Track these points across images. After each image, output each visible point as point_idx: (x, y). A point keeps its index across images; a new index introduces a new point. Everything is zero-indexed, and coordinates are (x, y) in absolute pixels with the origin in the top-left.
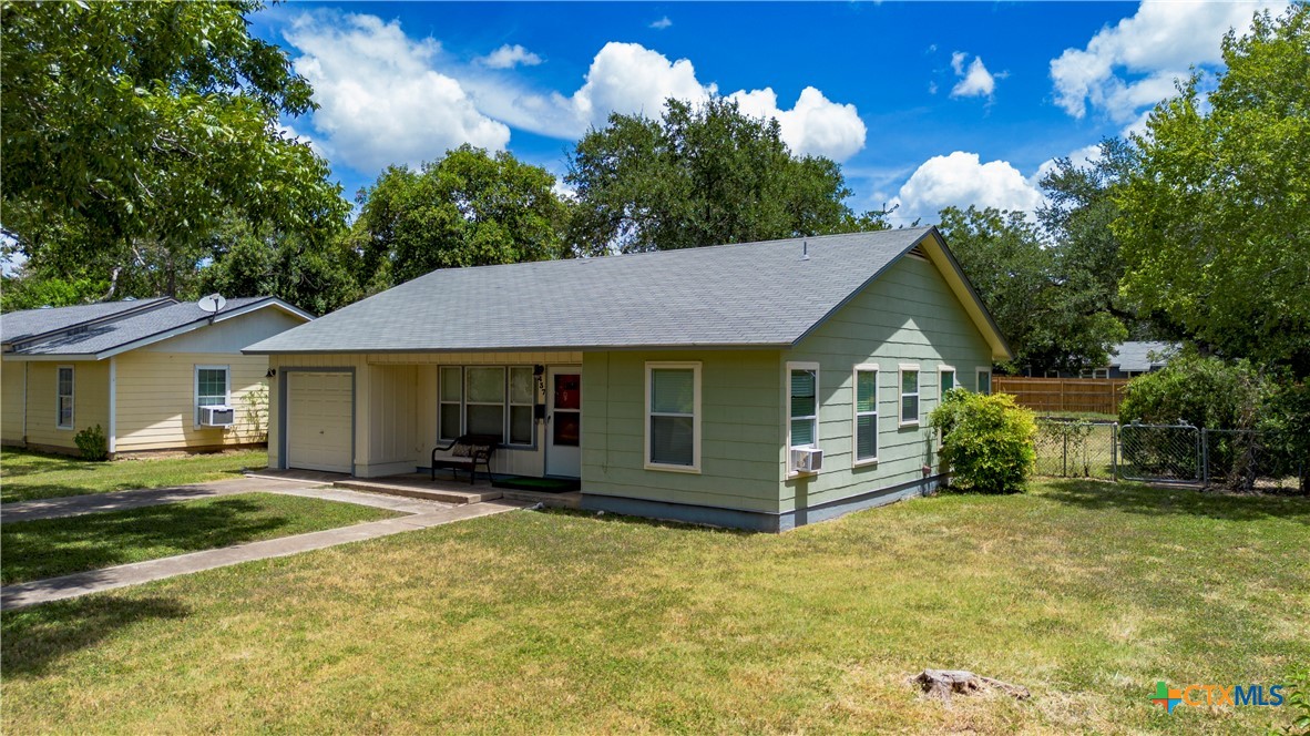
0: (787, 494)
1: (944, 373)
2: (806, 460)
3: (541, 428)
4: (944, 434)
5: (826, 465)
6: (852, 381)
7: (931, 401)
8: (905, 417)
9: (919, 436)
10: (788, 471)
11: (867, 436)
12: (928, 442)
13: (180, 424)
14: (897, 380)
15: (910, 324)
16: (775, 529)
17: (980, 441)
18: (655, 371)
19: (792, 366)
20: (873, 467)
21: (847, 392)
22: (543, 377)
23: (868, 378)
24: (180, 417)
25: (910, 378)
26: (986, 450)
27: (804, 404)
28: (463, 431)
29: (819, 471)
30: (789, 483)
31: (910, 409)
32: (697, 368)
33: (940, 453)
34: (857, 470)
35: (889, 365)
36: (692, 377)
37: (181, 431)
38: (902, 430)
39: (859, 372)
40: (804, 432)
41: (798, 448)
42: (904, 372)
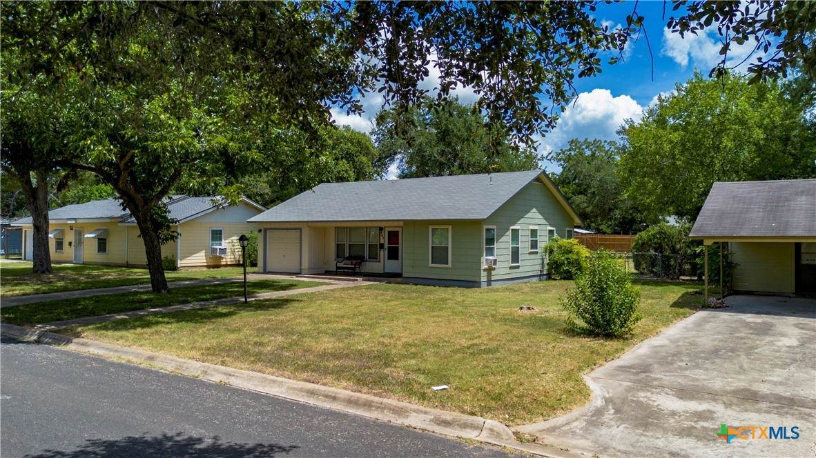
0: (484, 275)
1: (550, 230)
2: (491, 262)
3: (382, 253)
4: (550, 256)
5: (499, 265)
6: (510, 233)
7: (543, 241)
8: (532, 248)
9: (538, 256)
10: (484, 266)
11: (515, 255)
12: (543, 259)
13: (204, 254)
14: (529, 233)
15: (534, 210)
16: (479, 287)
17: (563, 258)
18: (433, 229)
19: (486, 227)
20: (518, 267)
21: (507, 237)
22: (383, 232)
23: (515, 232)
24: (204, 251)
25: (534, 233)
26: (566, 262)
27: (490, 241)
28: (347, 255)
29: (495, 266)
30: (484, 270)
31: (534, 245)
32: (450, 228)
33: (548, 264)
34: (511, 268)
35: (524, 227)
36: (448, 232)
37: (204, 258)
38: (530, 253)
39: (512, 230)
40: (490, 251)
41: (488, 257)
42: (531, 230)
